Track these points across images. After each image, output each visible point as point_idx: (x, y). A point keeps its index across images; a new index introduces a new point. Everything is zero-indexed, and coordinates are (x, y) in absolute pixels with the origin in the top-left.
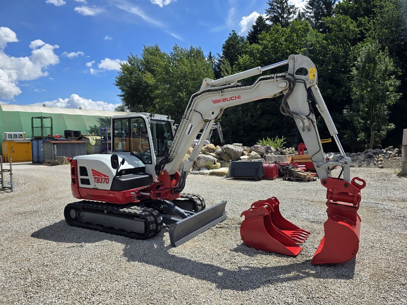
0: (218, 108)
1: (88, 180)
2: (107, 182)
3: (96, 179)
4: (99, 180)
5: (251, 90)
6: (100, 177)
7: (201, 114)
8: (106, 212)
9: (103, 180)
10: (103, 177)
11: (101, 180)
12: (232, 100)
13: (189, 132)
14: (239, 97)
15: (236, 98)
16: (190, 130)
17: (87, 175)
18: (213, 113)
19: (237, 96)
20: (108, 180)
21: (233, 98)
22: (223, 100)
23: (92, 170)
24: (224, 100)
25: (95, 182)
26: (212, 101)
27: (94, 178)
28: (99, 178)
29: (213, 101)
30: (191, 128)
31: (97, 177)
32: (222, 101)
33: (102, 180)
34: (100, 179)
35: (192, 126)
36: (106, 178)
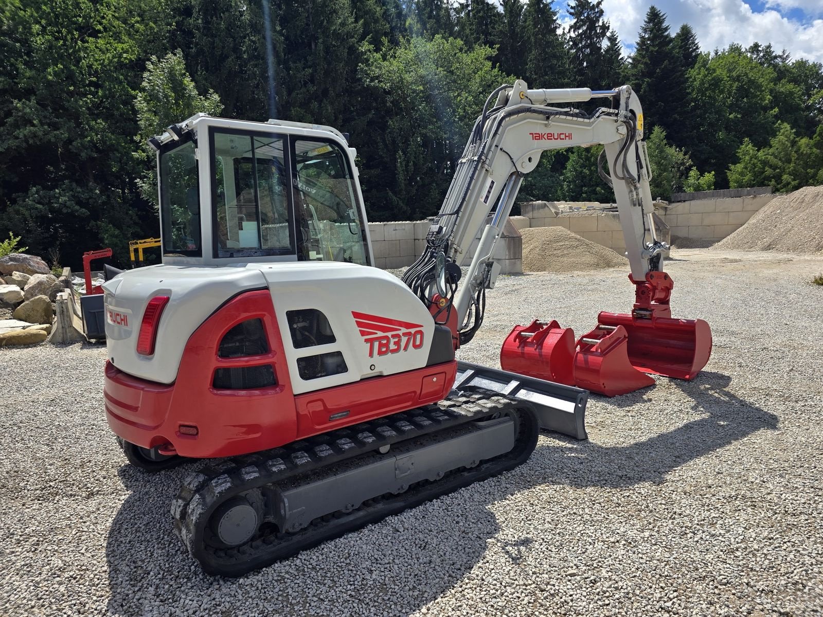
0: (540, 150)
1: (339, 354)
2: (418, 343)
3: (376, 344)
4: (387, 345)
5: (589, 128)
6: (389, 334)
7: (511, 158)
8: (384, 449)
9: (404, 340)
10: (400, 333)
11: (395, 343)
12: (561, 139)
13: (487, 197)
14: (570, 136)
15: (566, 136)
16: (489, 192)
17: (331, 339)
18: (530, 160)
19: (567, 135)
20: (418, 337)
21: (563, 136)
22: (548, 136)
23: (356, 315)
24: (550, 136)
25: (371, 355)
26: (530, 134)
27: (366, 341)
28: (387, 338)
29: (532, 134)
30: (491, 187)
31: (380, 334)
32: (546, 136)
33: (397, 343)
34: (392, 341)
35: (493, 183)
36: (413, 331)
